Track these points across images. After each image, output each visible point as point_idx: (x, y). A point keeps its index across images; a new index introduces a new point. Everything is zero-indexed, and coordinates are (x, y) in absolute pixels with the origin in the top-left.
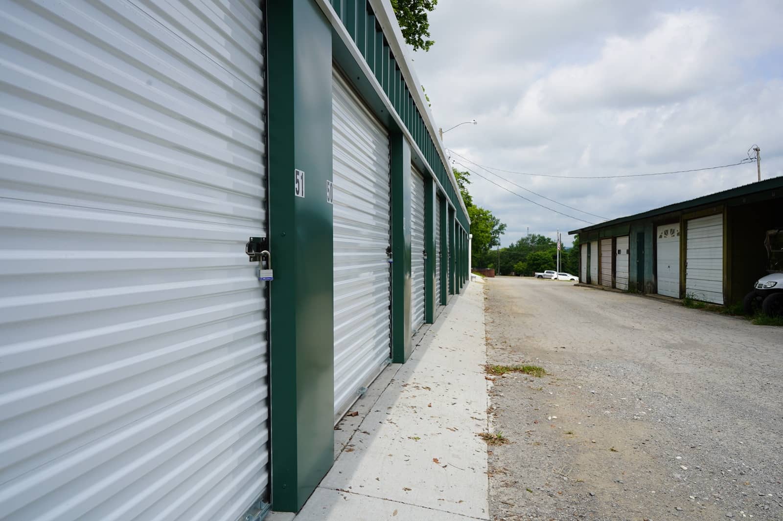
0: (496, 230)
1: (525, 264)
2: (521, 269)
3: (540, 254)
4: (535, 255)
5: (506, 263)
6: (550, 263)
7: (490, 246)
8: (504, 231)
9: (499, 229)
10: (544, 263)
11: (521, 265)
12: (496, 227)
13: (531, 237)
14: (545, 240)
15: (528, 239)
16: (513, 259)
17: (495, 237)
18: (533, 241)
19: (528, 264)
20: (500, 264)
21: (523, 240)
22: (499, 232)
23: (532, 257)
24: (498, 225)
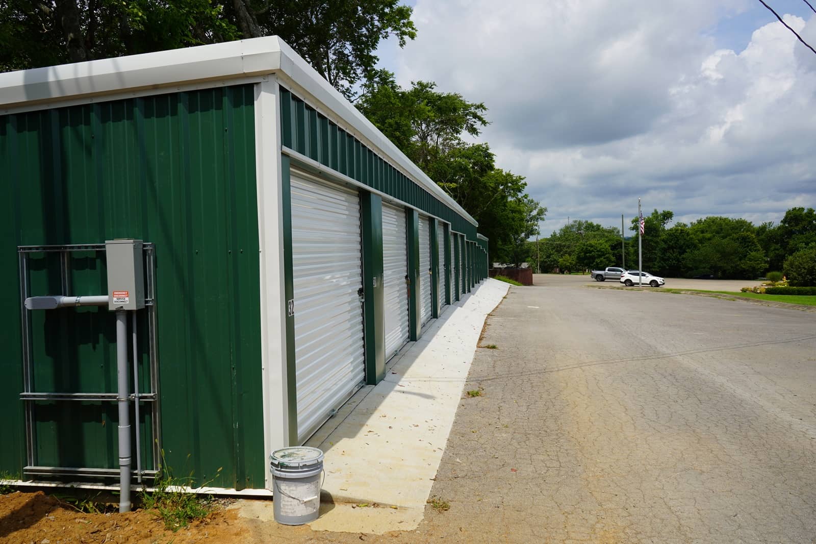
0: (535, 216)
1: (574, 257)
2: (569, 264)
3: (593, 244)
4: (587, 245)
5: (548, 257)
6: (607, 255)
7: (527, 236)
8: (544, 217)
9: (538, 214)
10: (600, 256)
11: (567, 259)
12: (534, 213)
13: (577, 224)
14: (593, 227)
15: (573, 226)
16: (556, 251)
17: (533, 225)
18: (579, 229)
19: (577, 258)
20: (540, 257)
21: (567, 228)
22: (538, 219)
23: (583, 248)
24: (537, 210)
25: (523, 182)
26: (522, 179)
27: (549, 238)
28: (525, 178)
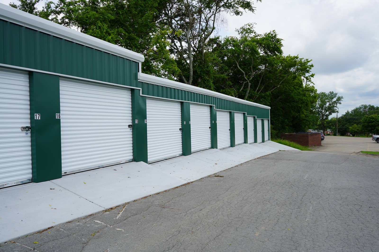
0: (335, 102)
2: (356, 130)
3: (374, 117)
4: (370, 118)
5: (343, 126)
7: (330, 114)
8: (341, 102)
9: (337, 100)
11: (355, 127)
12: (335, 99)
13: (363, 107)
14: (374, 108)
15: (360, 108)
16: (348, 122)
17: (334, 107)
18: (365, 109)
19: (363, 126)
20: (338, 126)
21: (357, 109)
22: (337, 103)
23: (366, 120)
24: (336, 98)
25: (309, 64)
26: (309, 62)
27: (344, 114)
28: (312, 60)
